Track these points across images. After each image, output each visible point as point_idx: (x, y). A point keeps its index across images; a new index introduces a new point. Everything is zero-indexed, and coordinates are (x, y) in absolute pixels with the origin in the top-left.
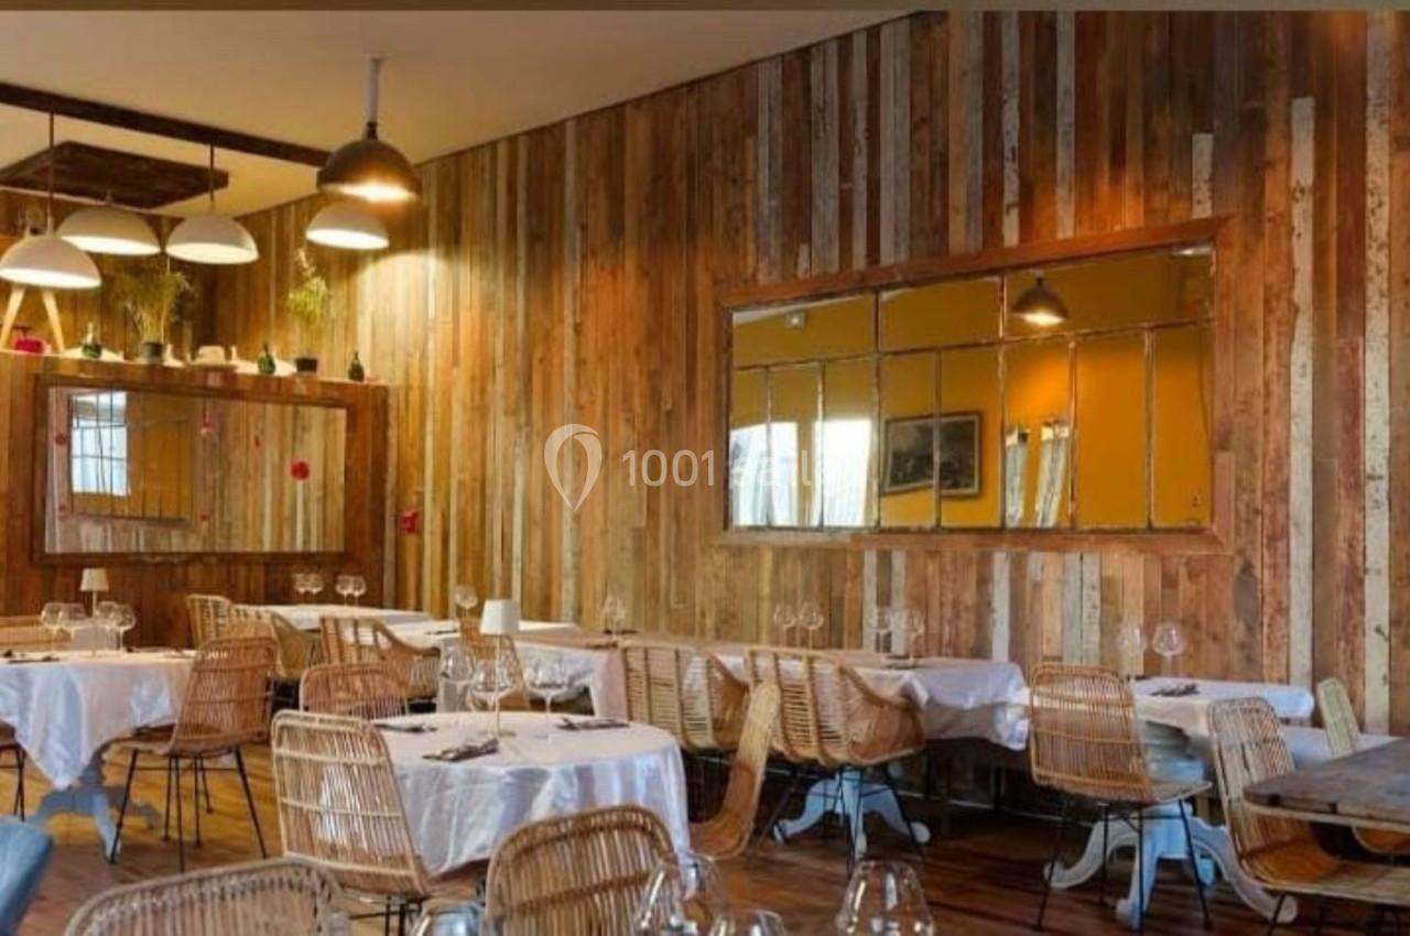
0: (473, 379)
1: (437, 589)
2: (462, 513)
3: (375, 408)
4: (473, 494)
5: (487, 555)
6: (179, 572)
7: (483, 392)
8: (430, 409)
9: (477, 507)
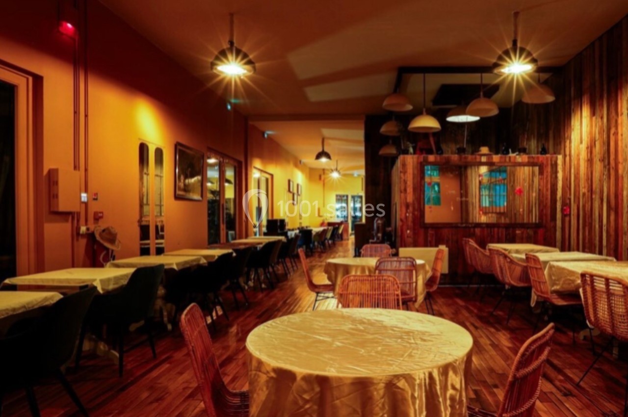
0: (587, 148)
1: (575, 238)
2: (584, 206)
3: (552, 165)
4: (588, 198)
5: (593, 224)
6: (472, 230)
7: (591, 153)
8: (573, 164)
9: (590, 203)
